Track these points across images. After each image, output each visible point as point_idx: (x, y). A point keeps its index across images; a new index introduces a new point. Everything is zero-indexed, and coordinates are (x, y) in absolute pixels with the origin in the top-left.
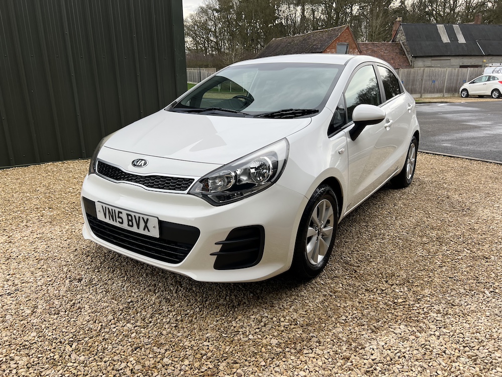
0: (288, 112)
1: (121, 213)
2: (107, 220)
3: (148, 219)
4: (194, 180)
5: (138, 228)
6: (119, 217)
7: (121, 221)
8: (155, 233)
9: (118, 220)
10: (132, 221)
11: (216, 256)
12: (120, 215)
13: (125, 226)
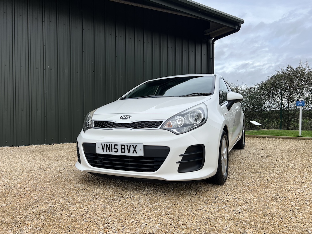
0: (196, 94)
1: (117, 145)
2: (105, 153)
3: (136, 146)
4: (163, 121)
5: (129, 152)
6: (114, 148)
7: (116, 150)
8: (141, 153)
9: (113, 150)
10: (124, 149)
11: (179, 164)
12: (116, 147)
13: (119, 153)
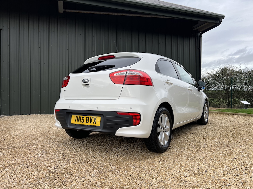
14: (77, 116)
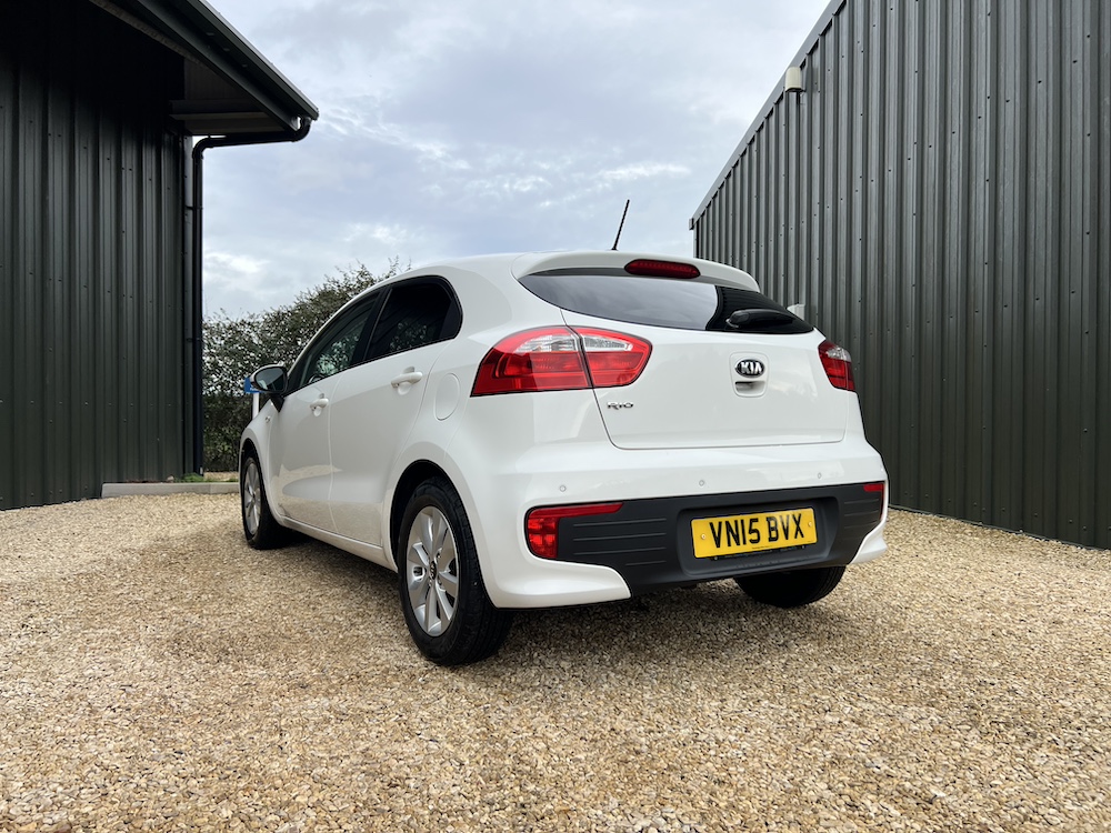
14: (723, 519)
